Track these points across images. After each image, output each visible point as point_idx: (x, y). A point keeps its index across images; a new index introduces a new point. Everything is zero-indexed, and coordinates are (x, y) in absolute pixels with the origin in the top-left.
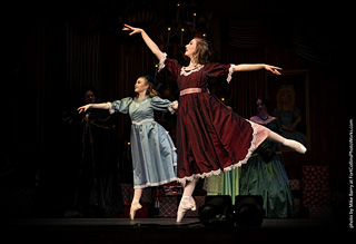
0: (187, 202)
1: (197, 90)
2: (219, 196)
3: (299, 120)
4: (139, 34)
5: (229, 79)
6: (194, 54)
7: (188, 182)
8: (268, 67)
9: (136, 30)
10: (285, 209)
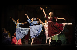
0: (50, 41)
1: (51, 21)
2: (54, 40)
3: (67, 27)
4: (43, 10)
5: (57, 20)
6: (50, 15)
7: (50, 38)
8: (64, 19)
9: (42, 9)
10: (66, 42)
